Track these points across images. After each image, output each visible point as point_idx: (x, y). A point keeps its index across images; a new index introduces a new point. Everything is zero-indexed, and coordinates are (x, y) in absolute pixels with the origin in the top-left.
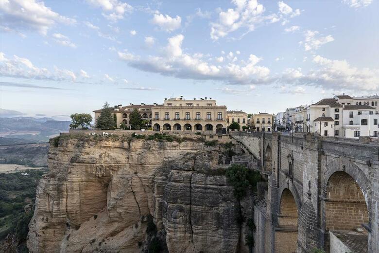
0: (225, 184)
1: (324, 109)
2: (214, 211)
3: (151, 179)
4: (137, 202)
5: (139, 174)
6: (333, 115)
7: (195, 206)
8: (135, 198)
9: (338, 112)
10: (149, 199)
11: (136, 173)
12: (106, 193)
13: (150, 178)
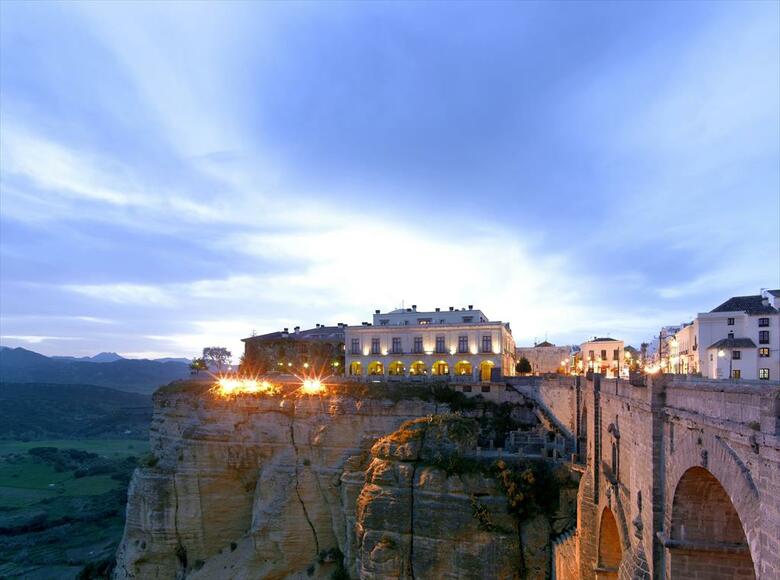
0: (488, 492)
1: (731, 321)
2: (462, 548)
3: (337, 477)
4: (310, 523)
5: (313, 466)
6: (754, 335)
7: (421, 538)
8: (306, 514)
9: (767, 325)
10: (333, 518)
11: (307, 463)
12: (252, 500)
13: (336, 474)
